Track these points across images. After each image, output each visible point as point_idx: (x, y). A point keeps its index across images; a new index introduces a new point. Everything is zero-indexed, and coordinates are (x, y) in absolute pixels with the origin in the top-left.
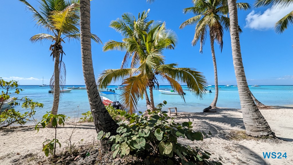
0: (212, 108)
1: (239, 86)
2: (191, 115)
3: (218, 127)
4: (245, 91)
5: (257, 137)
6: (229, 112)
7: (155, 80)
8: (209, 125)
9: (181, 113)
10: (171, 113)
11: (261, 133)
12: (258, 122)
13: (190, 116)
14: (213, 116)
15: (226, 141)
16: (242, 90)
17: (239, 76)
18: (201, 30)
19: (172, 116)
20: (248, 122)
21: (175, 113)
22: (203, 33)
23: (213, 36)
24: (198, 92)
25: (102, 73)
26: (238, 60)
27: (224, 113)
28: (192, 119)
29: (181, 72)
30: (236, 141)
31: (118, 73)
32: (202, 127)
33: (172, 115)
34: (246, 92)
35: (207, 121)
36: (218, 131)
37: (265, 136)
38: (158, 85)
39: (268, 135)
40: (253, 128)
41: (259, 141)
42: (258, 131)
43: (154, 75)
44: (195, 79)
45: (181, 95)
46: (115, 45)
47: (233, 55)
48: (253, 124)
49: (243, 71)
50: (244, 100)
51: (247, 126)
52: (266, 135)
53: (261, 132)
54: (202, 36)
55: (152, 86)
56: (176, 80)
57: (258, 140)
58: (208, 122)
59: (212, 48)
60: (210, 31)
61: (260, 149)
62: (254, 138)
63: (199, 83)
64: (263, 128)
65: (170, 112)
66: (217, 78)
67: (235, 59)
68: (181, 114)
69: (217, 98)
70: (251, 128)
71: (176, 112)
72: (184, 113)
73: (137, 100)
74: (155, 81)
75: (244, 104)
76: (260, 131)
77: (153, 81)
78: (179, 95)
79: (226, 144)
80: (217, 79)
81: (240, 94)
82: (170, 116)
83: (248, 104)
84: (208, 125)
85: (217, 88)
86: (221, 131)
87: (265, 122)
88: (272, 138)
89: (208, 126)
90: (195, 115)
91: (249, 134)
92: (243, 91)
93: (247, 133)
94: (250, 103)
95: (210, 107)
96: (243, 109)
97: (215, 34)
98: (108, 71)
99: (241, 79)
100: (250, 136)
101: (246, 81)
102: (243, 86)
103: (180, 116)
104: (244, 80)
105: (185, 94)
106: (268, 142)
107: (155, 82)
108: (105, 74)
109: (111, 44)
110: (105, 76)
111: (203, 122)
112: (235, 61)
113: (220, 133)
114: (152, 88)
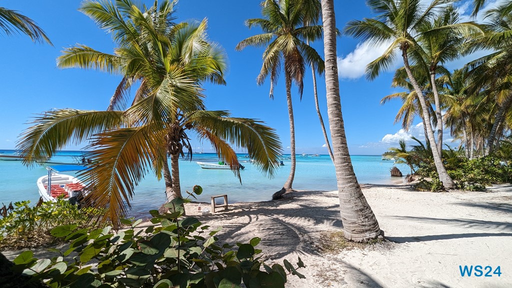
0: (287, 192)
1: (336, 153)
2: (253, 208)
3: (300, 229)
4: (345, 162)
5: (361, 243)
6: (312, 197)
7: (185, 140)
8: (284, 225)
9: (236, 204)
10: (215, 207)
11: (368, 235)
12: (362, 215)
13: (251, 210)
14: (290, 208)
15: (318, 258)
16: (340, 161)
17: (336, 135)
18: (272, 58)
19: (217, 213)
20: (349, 217)
21: (223, 207)
22: (275, 65)
23: (290, 72)
24: (266, 165)
25: (43, 116)
26: (335, 106)
27: (306, 200)
28: (256, 216)
29: (238, 126)
30: (331, 255)
31: (90, 119)
32: (273, 232)
33: (217, 210)
34: (347, 164)
35: (281, 217)
36: (300, 236)
37: (372, 238)
38: (190, 150)
39: (376, 237)
40: (356, 227)
41: (365, 249)
42: (363, 232)
43: (182, 130)
44: (261, 140)
45: (234, 169)
46: (94, 59)
47: (327, 97)
48: (355, 220)
49: (342, 127)
50: (343, 179)
51: (347, 223)
52: (374, 237)
53: (367, 233)
54: (274, 69)
55: (177, 153)
56: (228, 142)
57: (363, 248)
58: (282, 221)
59: (288, 91)
60: (286, 63)
61: (371, 266)
62: (357, 244)
63: (269, 148)
64: (370, 225)
65: (214, 205)
66: (294, 141)
67: (331, 104)
68: (235, 206)
69: (293, 175)
70: (353, 227)
71: (225, 204)
72: (241, 204)
73: (132, 184)
74: (183, 141)
75: (344, 186)
76: (366, 231)
77: (181, 142)
78: (232, 169)
79: (317, 266)
80: (294, 143)
81: (338, 167)
82: (213, 213)
83: (349, 185)
84: (283, 227)
85: (294, 157)
86: (306, 236)
87: (372, 215)
88: (382, 241)
89: (284, 229)
90: (260, 208)
91: (350, 239)
92: (342, 163)
93: (346, 236)
94: (352, 184)
95: (284, 189)
96: (342, 193)
97: (293, 69)
98: (61, 113)
99: (340, 141)
100: (351, 241)
101: (346, 144)
102: (342, 154)
103: (233, 211)
104: (343, 142)
105: (243, 168)
106: (378, 249)
107: (184, 144)
108: (52, 119)
109: (82, 53)
110: (50, 125)
111: (274, 220)
112: (331, 109)
113: (305, 241)
114: (178, 156)
